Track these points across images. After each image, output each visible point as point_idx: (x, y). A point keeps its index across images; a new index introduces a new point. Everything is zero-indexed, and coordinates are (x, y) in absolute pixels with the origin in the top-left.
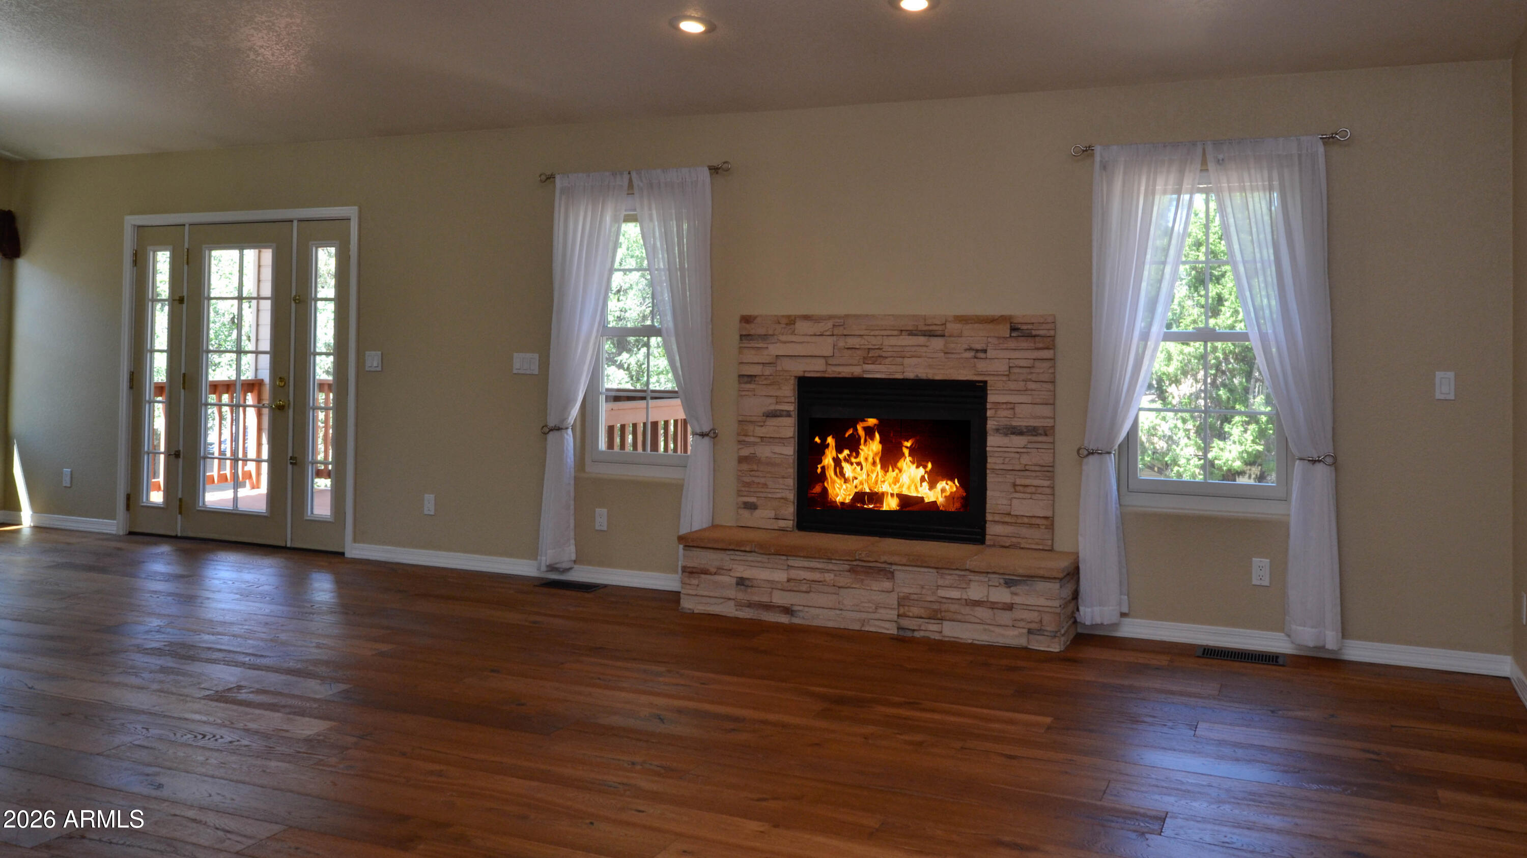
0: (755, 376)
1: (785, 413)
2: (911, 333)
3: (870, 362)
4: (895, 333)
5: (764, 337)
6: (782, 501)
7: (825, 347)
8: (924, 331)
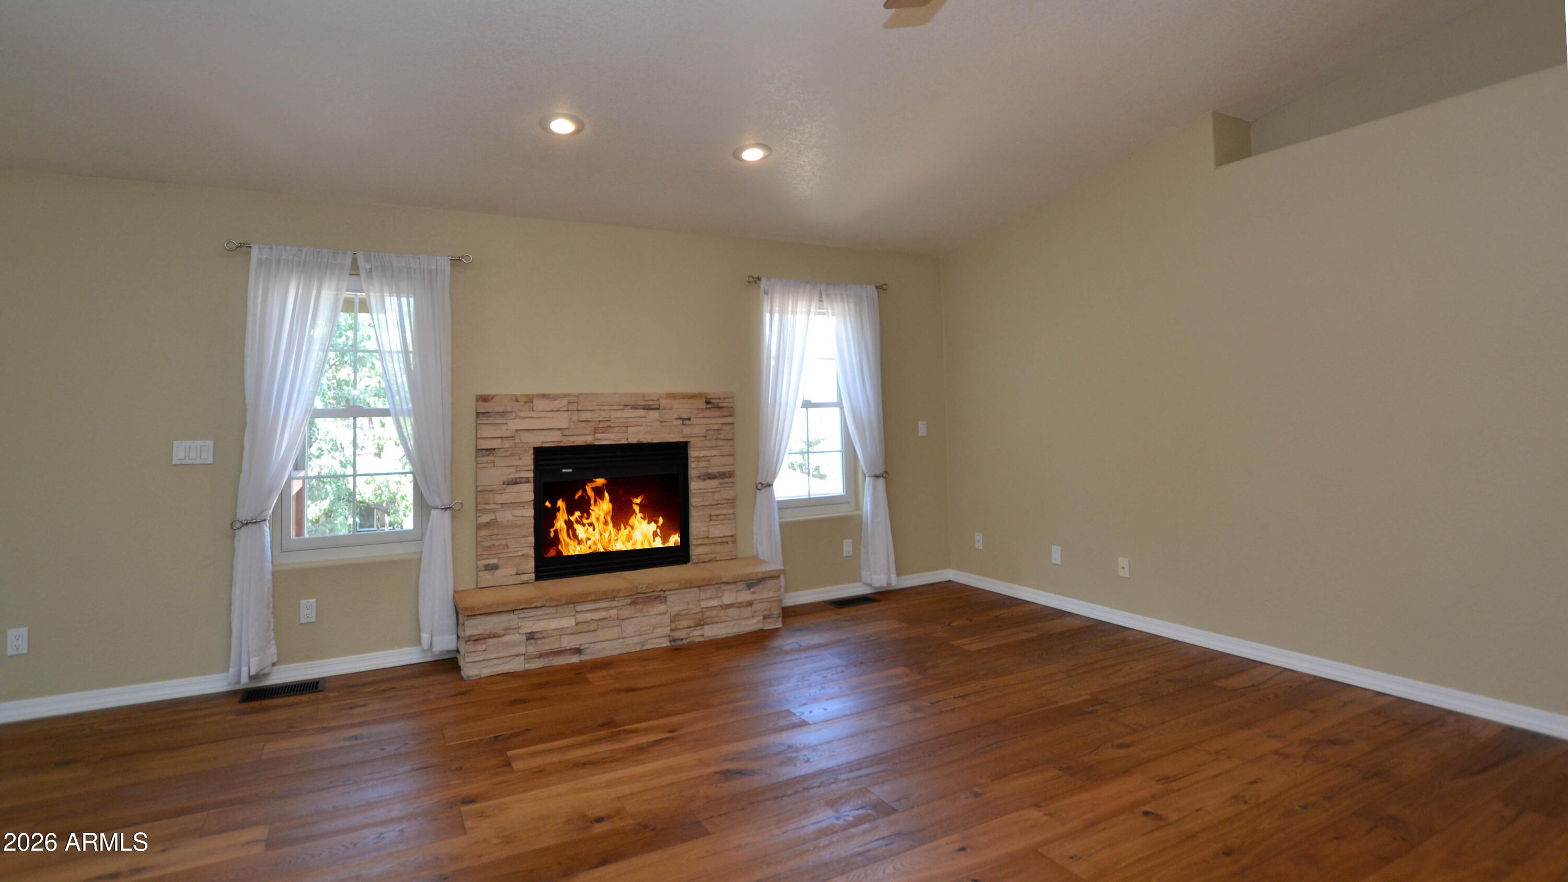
0: (494, 449)
1: (524, 480)
3: (600, 432)
4: (622, 407)
5: (502, 414)
7: (562, 421)
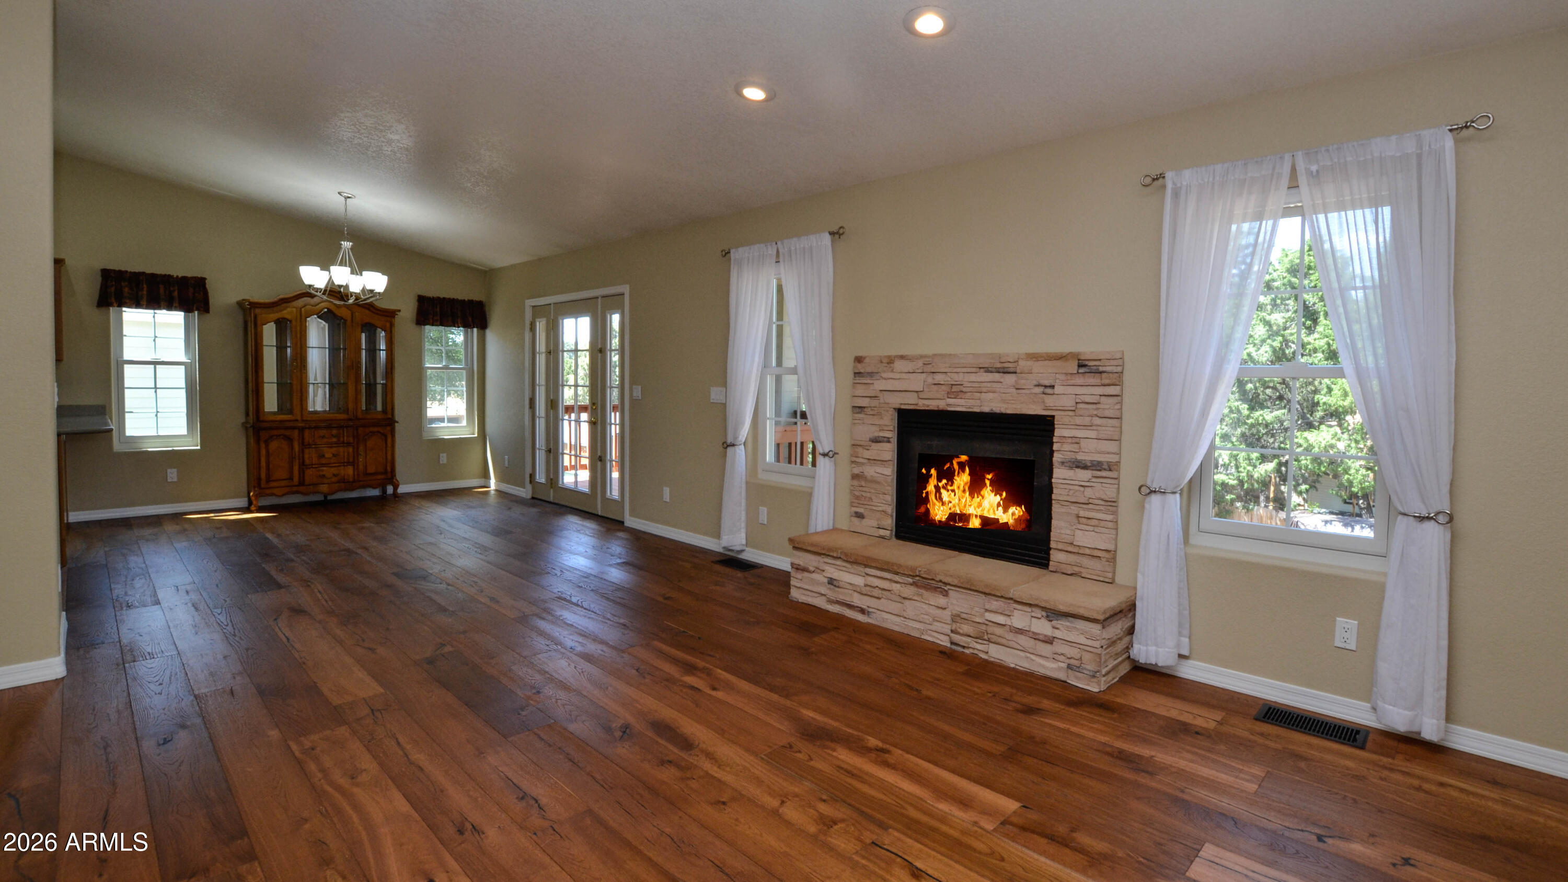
0: (864, 407)
1: (885, 439)
2: (988, 370)
3: (953, 396)
4: (974, 370)
5: (871, 374)
6: (882, 513)
7: (917, 382)
8: (999, 368)
